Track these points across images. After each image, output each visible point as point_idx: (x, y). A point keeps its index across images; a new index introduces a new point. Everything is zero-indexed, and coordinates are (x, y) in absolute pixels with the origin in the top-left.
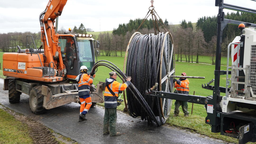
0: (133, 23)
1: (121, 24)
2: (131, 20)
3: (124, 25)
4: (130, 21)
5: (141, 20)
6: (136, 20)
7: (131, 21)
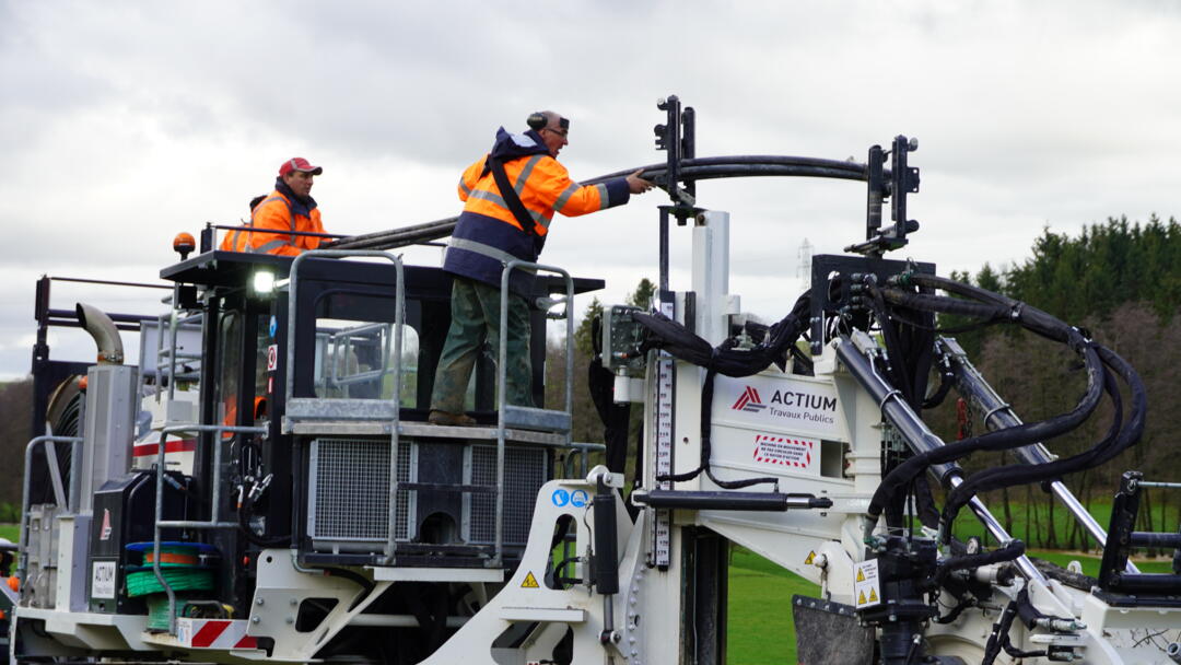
0: (1064, 266)
1: (966, 274)
2: (1048, 236)
3: (987, 278)
4: (1043, 248)
5: (1136, 231)
6: (1089, 234)
7: (1051, 245)
